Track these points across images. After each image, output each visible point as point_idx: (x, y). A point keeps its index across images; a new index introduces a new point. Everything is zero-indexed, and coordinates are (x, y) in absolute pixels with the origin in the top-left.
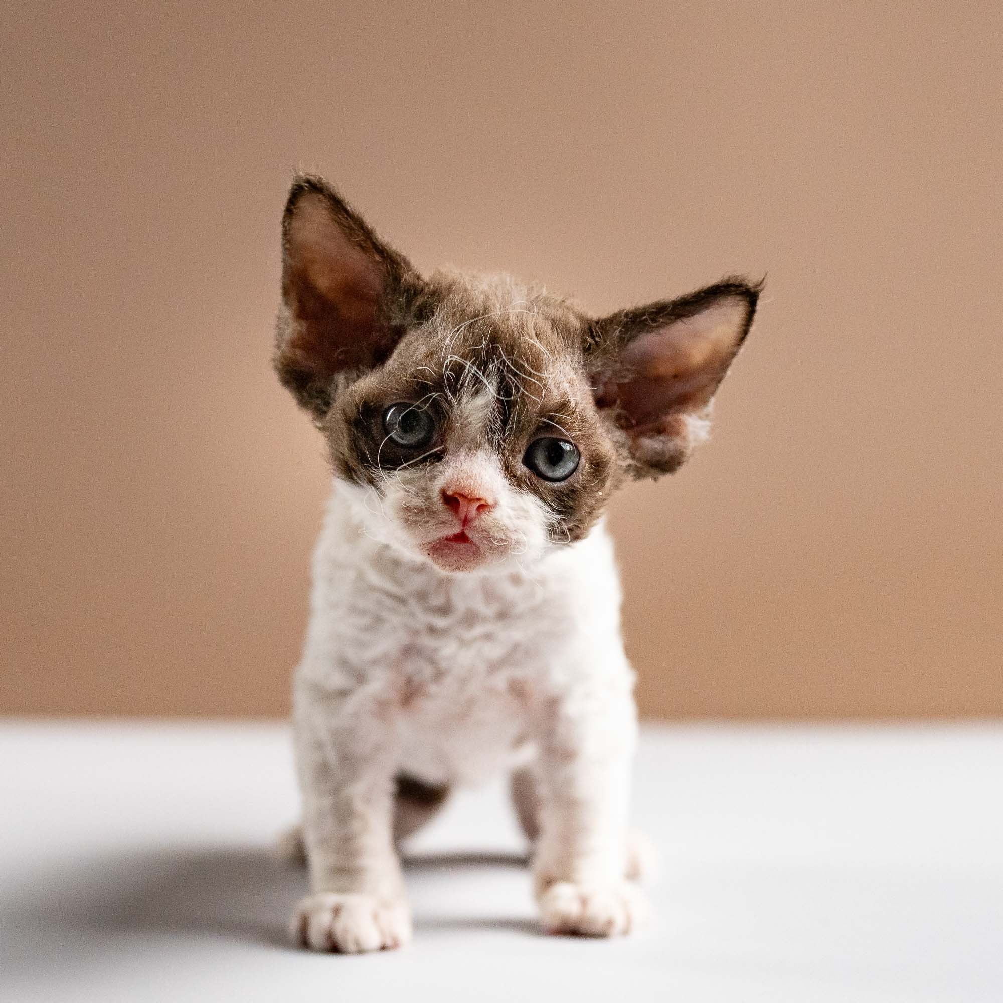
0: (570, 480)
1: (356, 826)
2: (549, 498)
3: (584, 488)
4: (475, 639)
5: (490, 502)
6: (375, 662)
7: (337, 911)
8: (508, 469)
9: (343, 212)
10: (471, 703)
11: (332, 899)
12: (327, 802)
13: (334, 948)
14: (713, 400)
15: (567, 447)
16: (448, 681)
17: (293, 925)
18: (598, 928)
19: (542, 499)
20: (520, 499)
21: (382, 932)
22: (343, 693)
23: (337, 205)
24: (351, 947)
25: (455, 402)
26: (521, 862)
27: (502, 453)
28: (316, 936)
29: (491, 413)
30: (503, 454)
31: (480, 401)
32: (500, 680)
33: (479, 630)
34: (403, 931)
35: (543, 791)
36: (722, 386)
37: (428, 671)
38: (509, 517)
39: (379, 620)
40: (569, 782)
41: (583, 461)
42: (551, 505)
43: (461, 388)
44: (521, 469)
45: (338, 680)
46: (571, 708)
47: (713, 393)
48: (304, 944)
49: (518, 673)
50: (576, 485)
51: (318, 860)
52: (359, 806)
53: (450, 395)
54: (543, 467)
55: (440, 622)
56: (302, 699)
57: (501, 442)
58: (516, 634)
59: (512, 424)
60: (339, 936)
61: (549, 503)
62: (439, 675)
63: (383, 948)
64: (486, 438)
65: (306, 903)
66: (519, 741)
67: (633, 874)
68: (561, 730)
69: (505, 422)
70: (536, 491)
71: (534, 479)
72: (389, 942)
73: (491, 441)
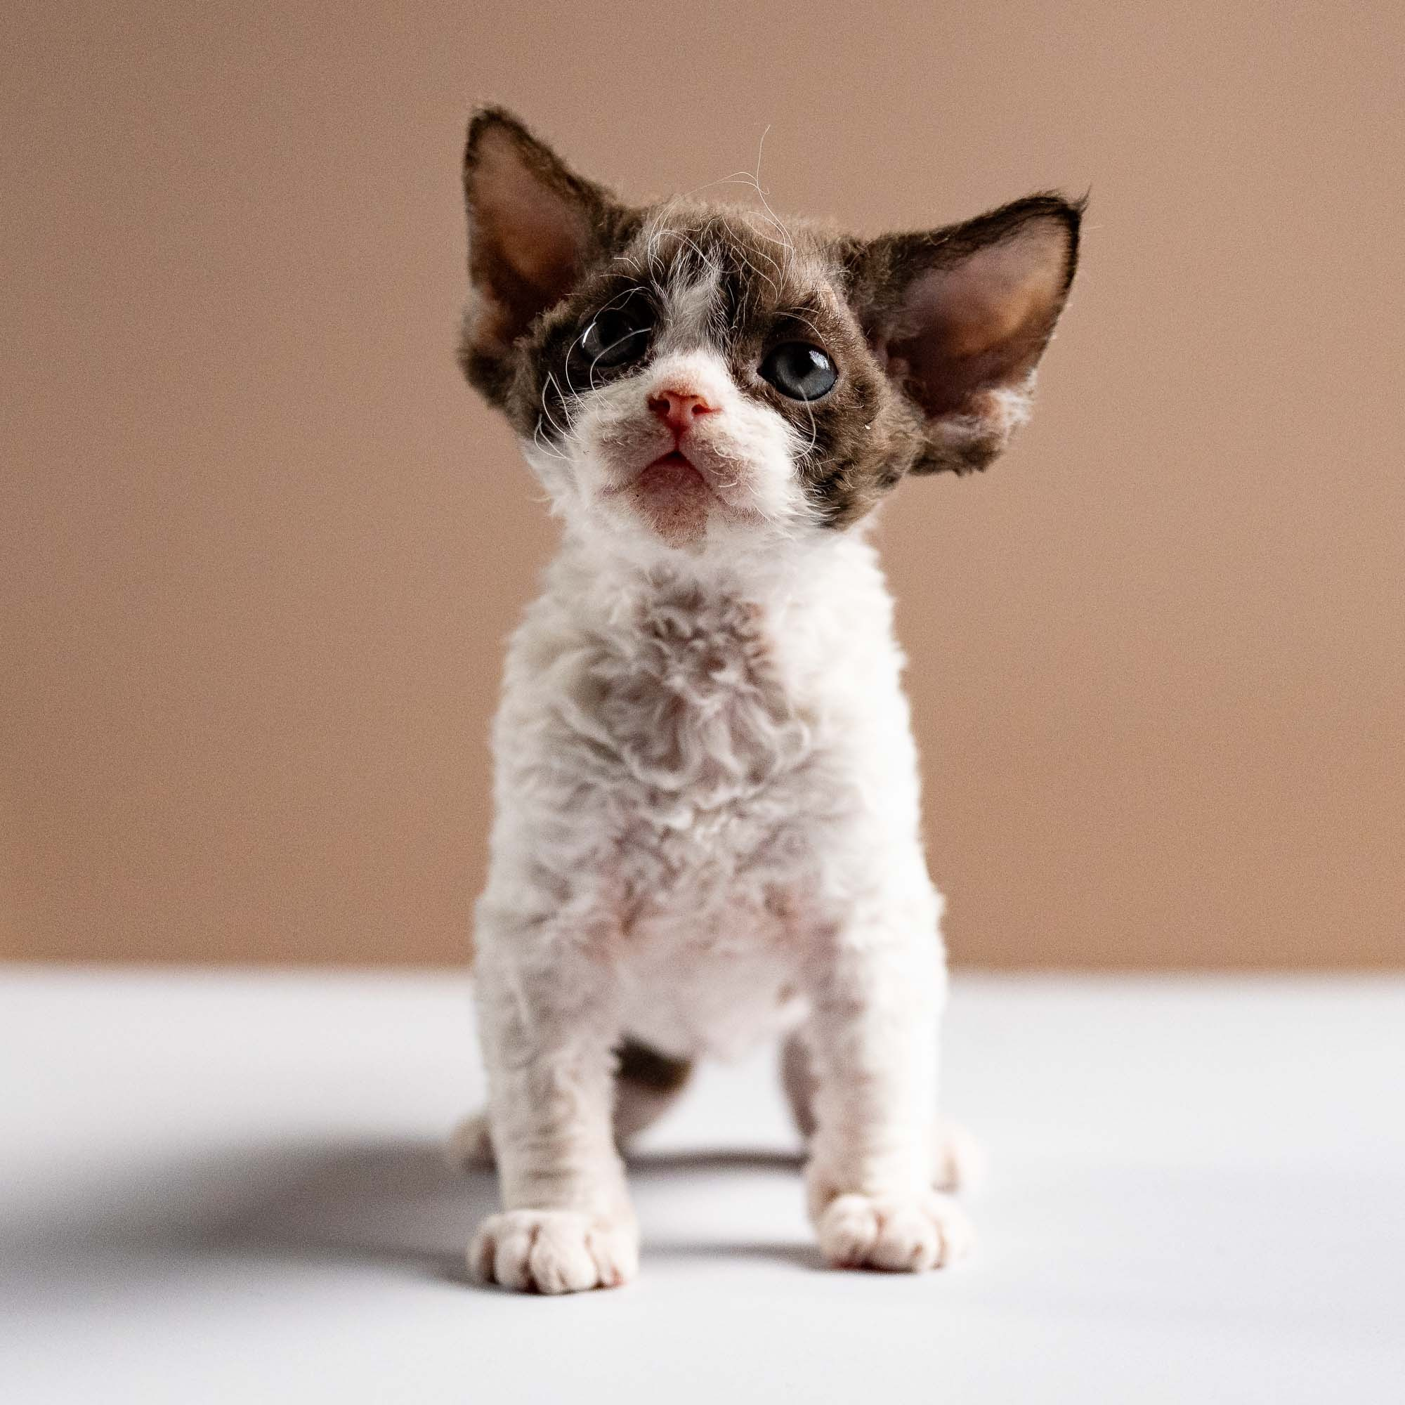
0: (824, 399)
1: (560, 1109)
2: (794, 417)
3: (843, 411)
4: (717, 811)
5: (711, 404)
6: (580, 864)
7: (534, 1234)
8: (738, 374)
9: (527, 143)
10: (715, 925)
11: (527, 1218)
12: (520, 1078)
13: (531, 1287)
14: (1034, 373)
15: (820, 361)
16: (682, 882)
17: (474, 1254)
18: (902, 1259)
19: (786, 417)
20: (756, 412)
21: (596, 1263)
22: (538, 920)
23: (518, 133)
24: (556, 1285)
25: (664, 296)
26: (792, 1163)
27: (728, 354)
28: (505, 1270)
29: (712, 302)
30: (730, 356)
31: (698, 290)
32: (753, 886)
33: (722, 795)
34: (627, 1260)
35: (819, 1067)
36: (1046, 355)
37: (655, 870)
38: (740, 430)
39: (585, 788)
40: (853, 1048)
41: (841, 381)
42: (797, 425)
43: (672, 278)
44: (755, 379)
45: (532, 900)
46: (854, 937)
47: (1034, 364)
48: (490, 1280)
49: (778, 876)
50: (832, 405)
51: (510, 1162)
52: (563, 1081)
53: (658, 287)
54: (787, 380)
55: (668, 781)
56: (485, 938)
57: (728, 340)
58: (774, 809)
59: (741, 314)
60: (537, 1268)
61: (795, 423)
62: (670, 875)
63: (599, 1286)
64: (707, 334)
65: (492, 1222)
66: (786, 993)
67: (949, 1185)
68: (843, 969)
69: (731, 314)
70: (777, 406)
71: (774, 391)
72: (607, 1279)
73: (713, 338)
